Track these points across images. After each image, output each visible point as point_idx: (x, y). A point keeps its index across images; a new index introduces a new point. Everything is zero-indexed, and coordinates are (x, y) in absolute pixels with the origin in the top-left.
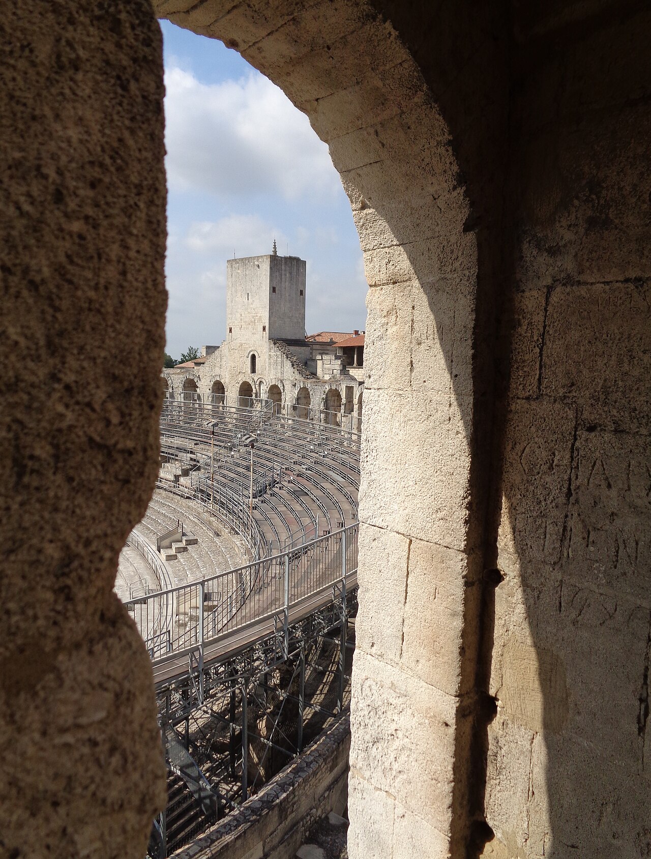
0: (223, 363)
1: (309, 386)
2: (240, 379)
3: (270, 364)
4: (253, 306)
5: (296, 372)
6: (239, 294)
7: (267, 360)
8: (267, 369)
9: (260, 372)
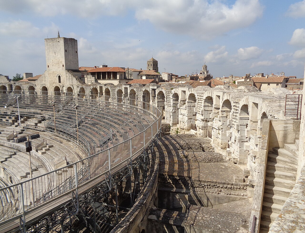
0: (46, 79)
1: (84, 87)
2: (54, 85)
3: (67, 79)
4: (58, 57)
5: (78, 82)
6: (51, 52)
7: (65, 77)
8: (66, 81)
9: (63, 82)
